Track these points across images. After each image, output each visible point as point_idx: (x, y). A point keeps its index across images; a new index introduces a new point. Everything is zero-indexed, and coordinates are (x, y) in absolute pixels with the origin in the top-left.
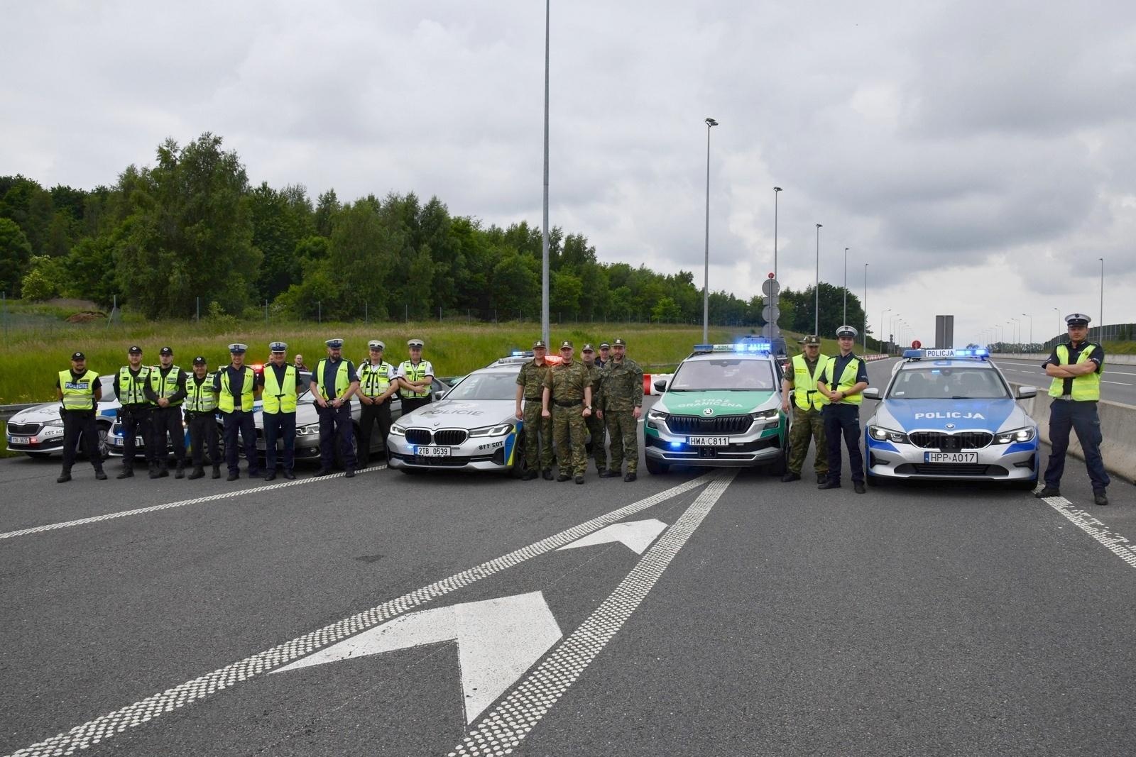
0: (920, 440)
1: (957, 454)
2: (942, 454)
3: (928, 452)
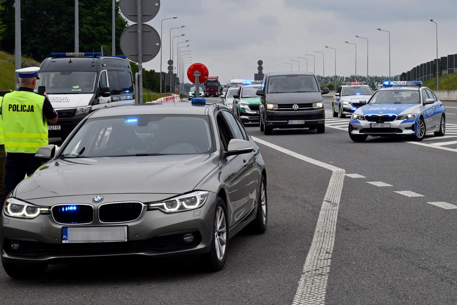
0: (368, 118)
1: (382, 124)
2: (377, 124)
3: (371, 123)
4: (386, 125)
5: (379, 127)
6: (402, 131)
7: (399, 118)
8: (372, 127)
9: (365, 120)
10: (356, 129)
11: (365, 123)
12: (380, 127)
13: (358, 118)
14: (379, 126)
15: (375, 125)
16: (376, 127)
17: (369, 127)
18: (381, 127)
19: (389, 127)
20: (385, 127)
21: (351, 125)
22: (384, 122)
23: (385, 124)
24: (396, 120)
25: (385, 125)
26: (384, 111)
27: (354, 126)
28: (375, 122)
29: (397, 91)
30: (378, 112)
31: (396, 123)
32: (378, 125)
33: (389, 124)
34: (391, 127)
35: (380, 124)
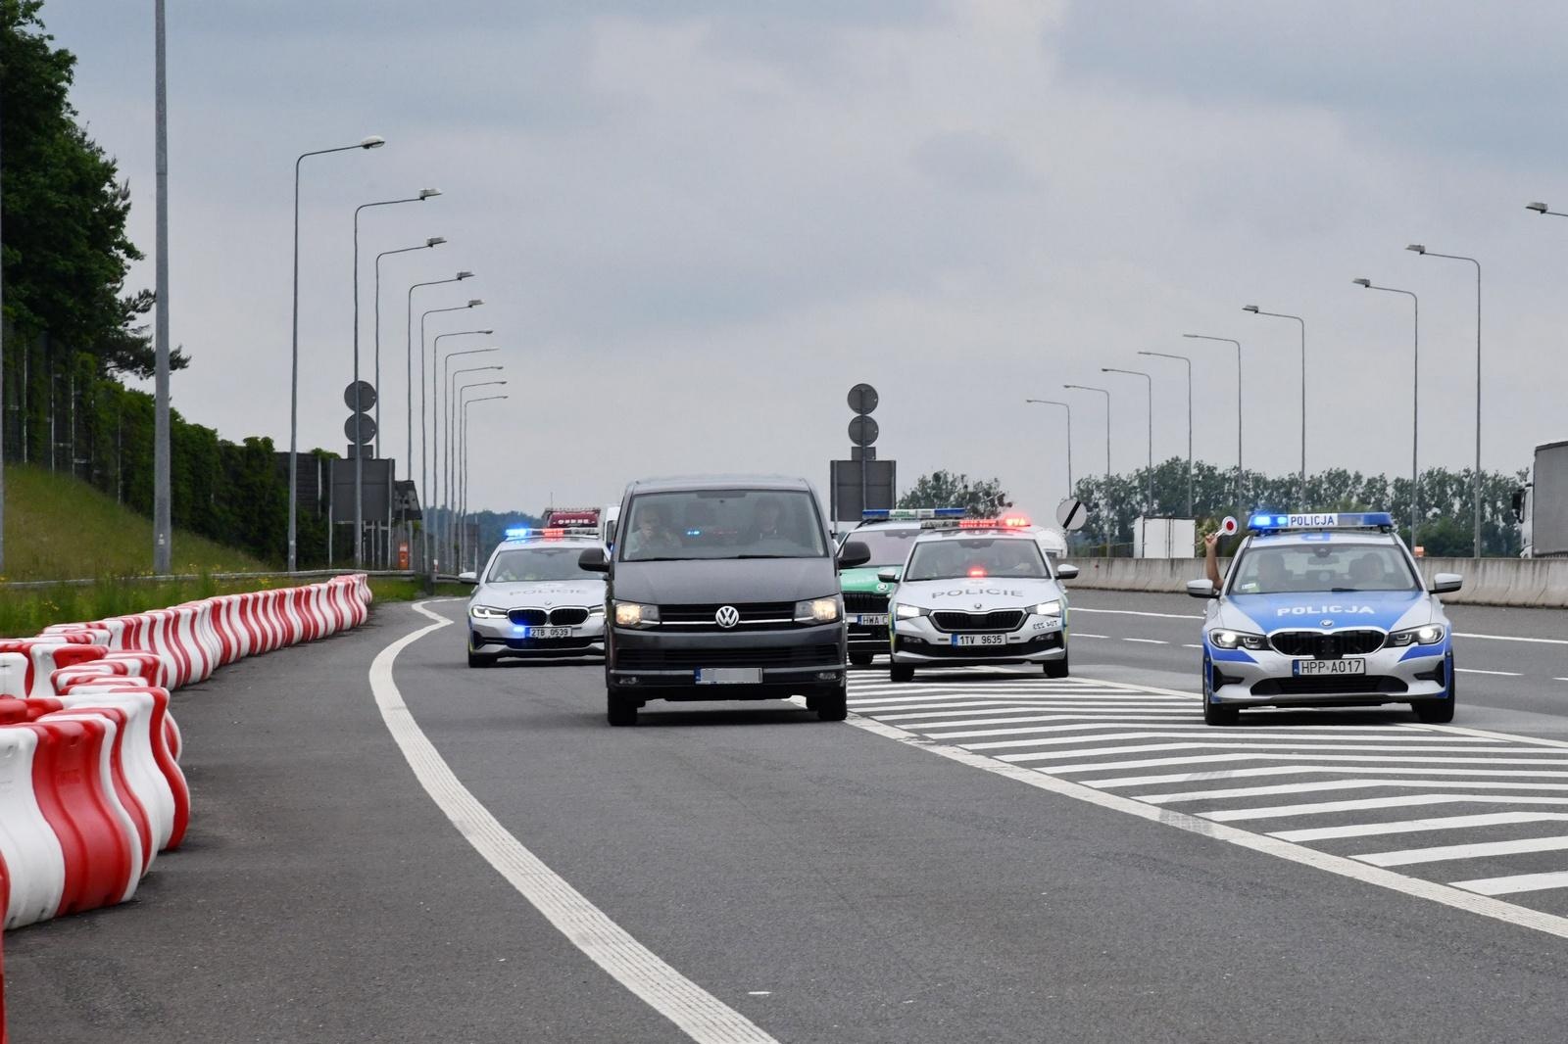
0: (1287, 643)
1: (1337, 662)
2: (1317, 662)
3: (1298, 660)
4: (1351, 664)
5: (1325, 672)
6: (1405, 688)
7: (1392, 641)
8: (1301, 673)
9: (1271, 649)
10: (1237, 681)
11: (1272, 662)
12: (1329, 672)
13: (1239, 642)
14: (1327, 668)
15: (1311, 665)
16: (1315, 672)
17: (1290, 675)
18: (1334, 673)
19: (1361, 671)
20: (1347, 672)
21: (1215, 667)
22: (1345, 656)
23: (1347, 662)
24: (1384, 647)
25: (1347, 666)
26: (1338, 619)
27: (1225, 672)
28: (1311, 657)
29: (1322, 550)
30: (1316, 620)
31: (1384, 660)
32: (1322, 665)
33: (1362, 661)
34: (1367, 674)
35: (1329, 663)
